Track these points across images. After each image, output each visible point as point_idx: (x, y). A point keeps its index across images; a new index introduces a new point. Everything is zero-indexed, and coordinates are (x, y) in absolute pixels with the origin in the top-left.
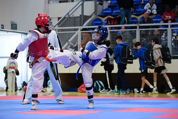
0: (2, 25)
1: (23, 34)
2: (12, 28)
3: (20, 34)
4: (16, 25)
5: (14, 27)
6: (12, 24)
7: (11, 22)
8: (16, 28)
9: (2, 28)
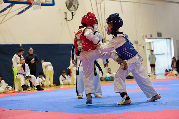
0: (151, 35)
1: (167, 39)
2: (158, 36)
3: (166, 39)
4: (161, 34)
5: (159, 35)
6: (158, 34)
7: (157, 32)
8: (161, 36)
9: (151, 37)
